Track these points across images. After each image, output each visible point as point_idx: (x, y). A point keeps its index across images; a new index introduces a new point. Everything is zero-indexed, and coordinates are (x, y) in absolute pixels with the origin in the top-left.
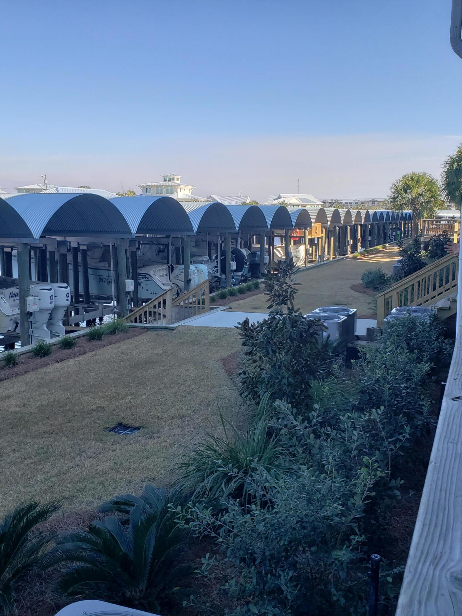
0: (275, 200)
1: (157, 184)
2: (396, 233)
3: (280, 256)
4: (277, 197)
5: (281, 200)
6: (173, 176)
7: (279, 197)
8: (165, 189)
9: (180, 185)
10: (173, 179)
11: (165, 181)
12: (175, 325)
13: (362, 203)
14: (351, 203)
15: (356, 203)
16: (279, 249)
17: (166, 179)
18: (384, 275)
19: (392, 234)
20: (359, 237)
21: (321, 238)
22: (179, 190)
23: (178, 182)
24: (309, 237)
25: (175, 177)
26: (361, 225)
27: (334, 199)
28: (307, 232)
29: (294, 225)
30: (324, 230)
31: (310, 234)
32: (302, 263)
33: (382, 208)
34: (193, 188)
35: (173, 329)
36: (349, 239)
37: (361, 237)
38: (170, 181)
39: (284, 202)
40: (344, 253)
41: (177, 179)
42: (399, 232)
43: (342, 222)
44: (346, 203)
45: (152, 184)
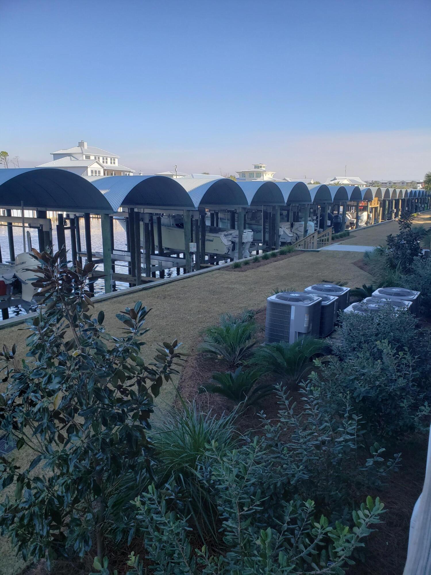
0: (331, 181)
1: (249, 170)
2: (424, 205)
3: (350, 219)
4: (333, 179)
5: (336, 181)
6: (261, 165)
7: (335, 179)
8: (255, 174)
9: (265, 171)
10: (261, 167)
11: (255, 168)
12: (319, 249)
13: (394, 183)
14: (386, 183)
15: (390, 183)
16: (349, 214)
17: (256, 167)
18: (424, 230)
19: (421, 206)
20: (400, 208)
21: (377, 207)
22: (264, 175)
23: (264, 169)
24: (370, 206)
25: (262, 165)
26: (402, 200)
27: (374, 180)
28: (369, 203)
29: (363, 199)
30: (379, 203)
31: (371, 205)
32: (364, 223)
33: (410, 187)
34: (274, 173)
35: (318, 251)
36: (394, 209)
37: (401, 207)
38: (258, 168)
39: (338, 182)
40: (390, 218)
41: (264, 167)
42: (426, 205)
43: (391, 197)
44: (383, 183)
45: (246, 170)
